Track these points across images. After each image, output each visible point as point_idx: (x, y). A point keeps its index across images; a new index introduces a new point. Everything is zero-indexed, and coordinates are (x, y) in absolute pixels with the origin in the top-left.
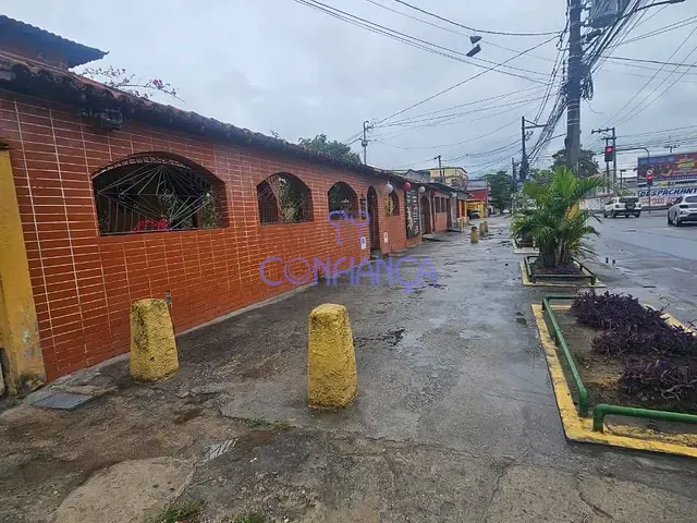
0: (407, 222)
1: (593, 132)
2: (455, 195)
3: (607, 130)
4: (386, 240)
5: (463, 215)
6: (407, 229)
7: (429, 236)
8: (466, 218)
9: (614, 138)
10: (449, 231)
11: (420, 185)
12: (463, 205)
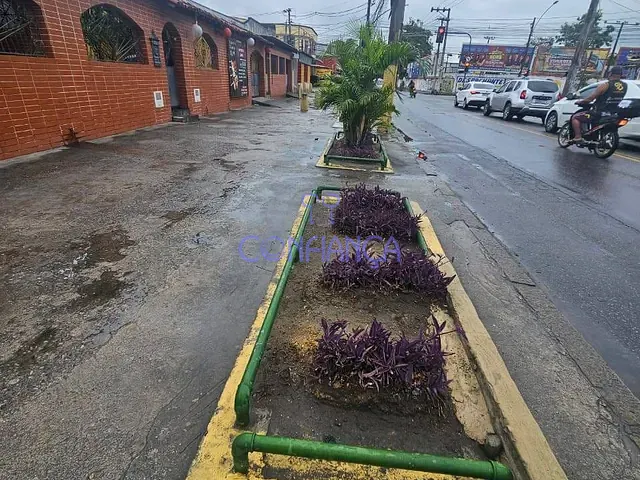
0: (231, 79)
1: (432, 9)
2: (296, 56)
3: (444, 10)
4: (198, 99)
5: (306, 80)
6: (231, 88)
7: (261, 100)
8: (308, 85)
9: (448, 20)
10: (288, 96)
11: (250, 35)
12: (306, 70)
